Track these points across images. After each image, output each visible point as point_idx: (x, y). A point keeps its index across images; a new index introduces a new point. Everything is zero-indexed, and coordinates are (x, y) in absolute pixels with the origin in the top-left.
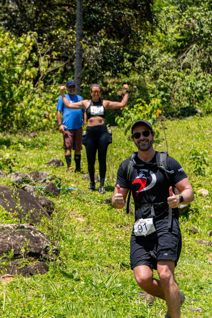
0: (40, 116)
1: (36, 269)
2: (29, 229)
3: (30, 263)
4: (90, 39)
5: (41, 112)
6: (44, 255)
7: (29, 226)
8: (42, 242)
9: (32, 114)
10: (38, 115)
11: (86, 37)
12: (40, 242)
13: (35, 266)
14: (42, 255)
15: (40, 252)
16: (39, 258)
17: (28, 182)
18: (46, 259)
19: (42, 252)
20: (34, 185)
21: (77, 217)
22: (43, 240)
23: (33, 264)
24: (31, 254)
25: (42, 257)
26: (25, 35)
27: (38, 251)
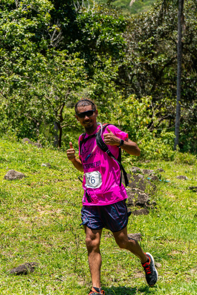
0: (153, 151)
1: (141, 212)
2: (138, 191)
3: (138, 209)
4: (186, 104)
5: (153, 149)
6: (147, 205)
7: (138, 190)
8: (146, 198)
9: (148, 149)
10: (151, 150)
11: (183, 103)
12: (144, 198)
13: (141, 211)
14: (145, 205)
15: (144, 203)
16: (143, 207)
17: (140, 173)
18: (148, 208)
19: (146, 203)
20: (144, 175)
21: (170, 195)
22: (146, 197)
23: (139, 209)
24: (138, 204)
25: (145, 206)
26: (145, 97)
27: (143, 203)
